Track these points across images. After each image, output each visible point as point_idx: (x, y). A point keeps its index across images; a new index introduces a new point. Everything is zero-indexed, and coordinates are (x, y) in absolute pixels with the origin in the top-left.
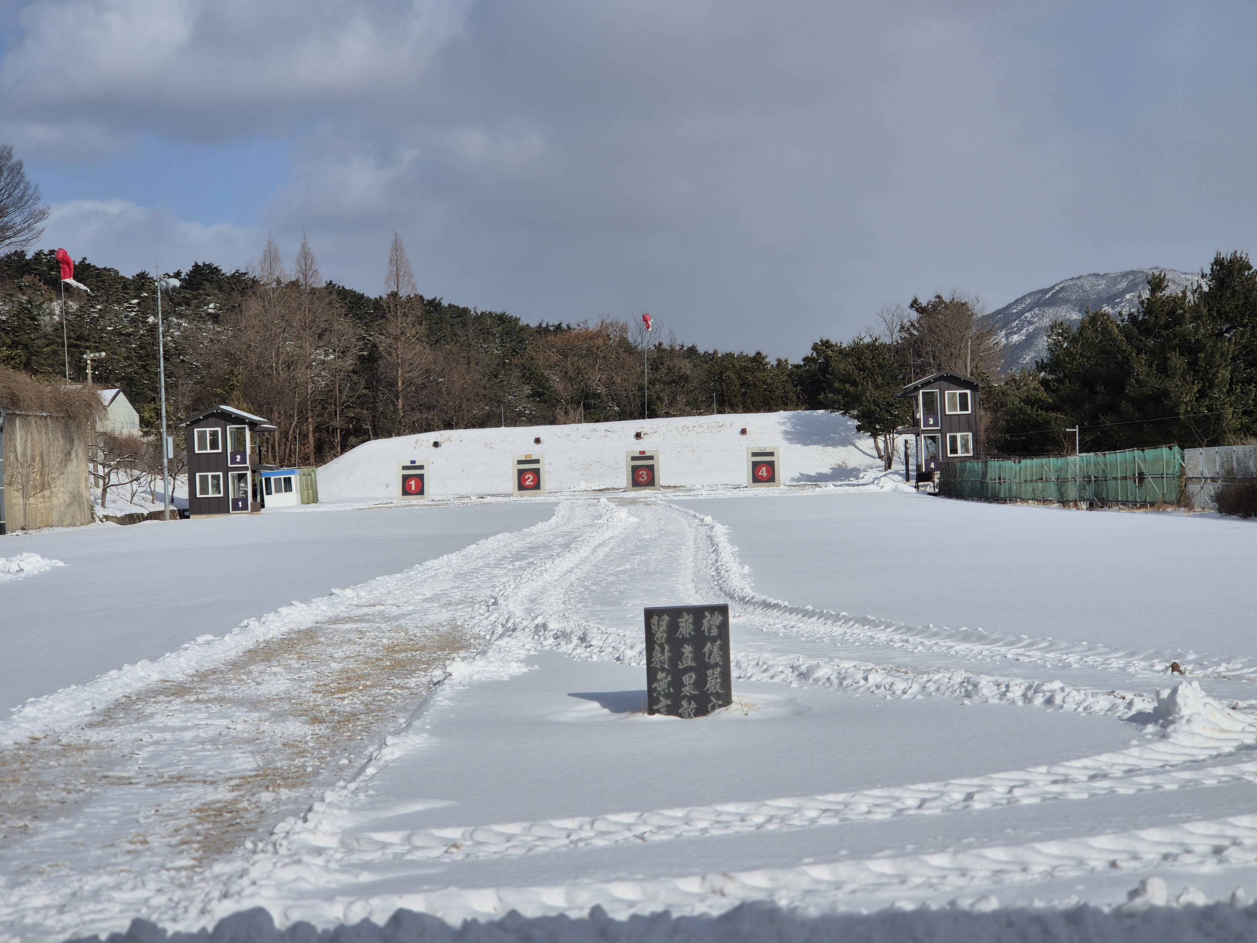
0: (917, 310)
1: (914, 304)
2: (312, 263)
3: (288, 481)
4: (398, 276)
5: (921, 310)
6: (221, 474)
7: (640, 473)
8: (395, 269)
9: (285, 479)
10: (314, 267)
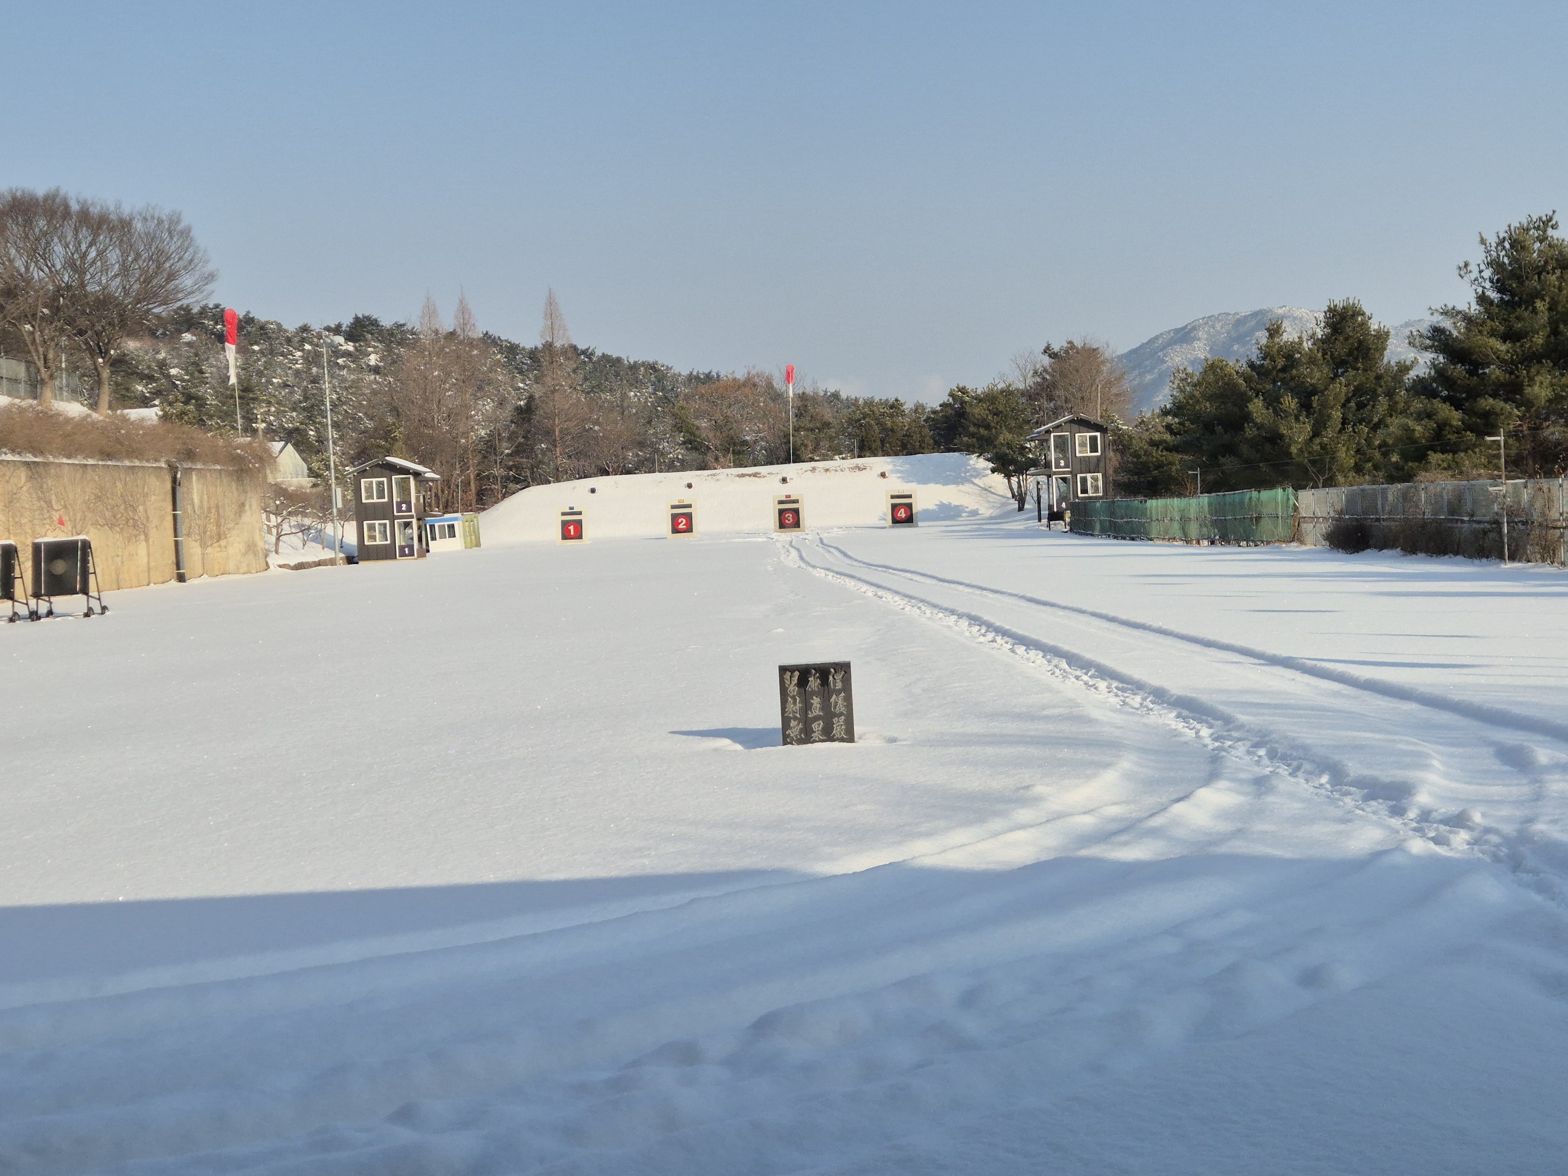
0: (1050, 356)
1: (1047, 350)
3: (451, 528)
5: (1053, 355)
6: (387, 522)
7: (787, 516)
9: (449, 526)
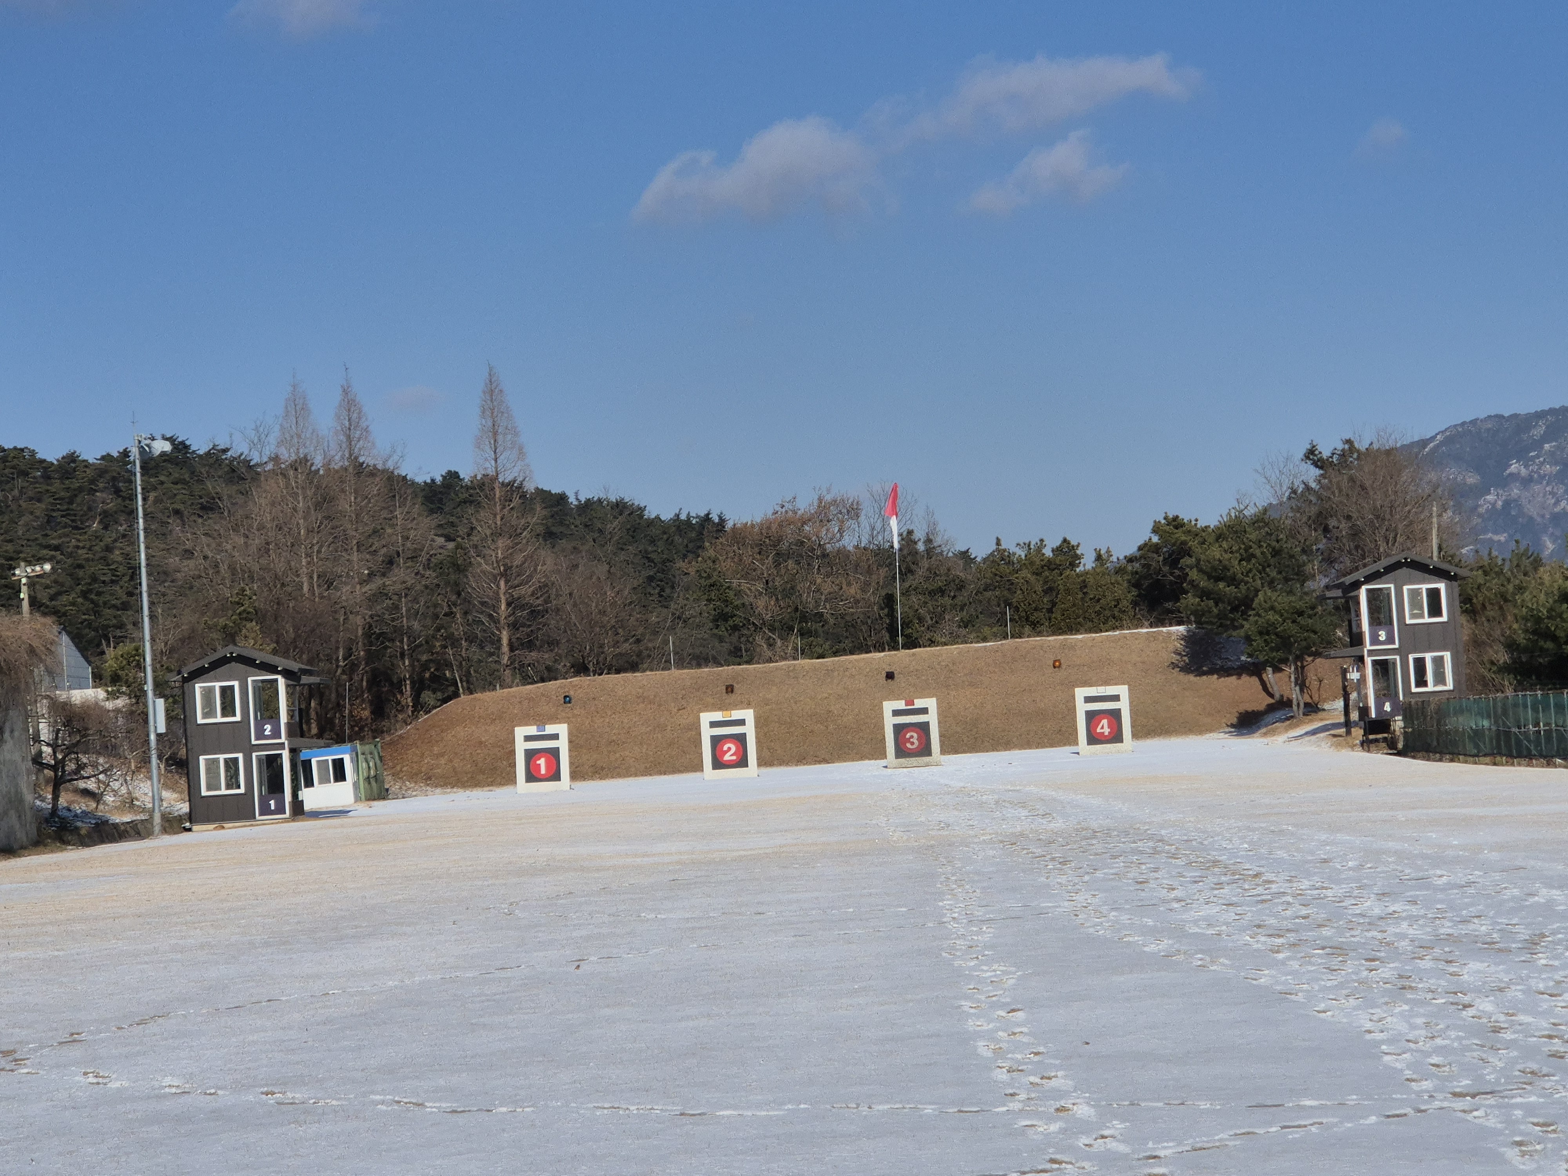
0: (1315, 464)
1: (1311, 455)
2: (360, 418)
3: (339, 765)
4: (495, 434)
5: (1320, 464)
6: (240, 756)
7: (908, 736)
8: (490, 424)
9: (334, 761)
10: (364, 424)
